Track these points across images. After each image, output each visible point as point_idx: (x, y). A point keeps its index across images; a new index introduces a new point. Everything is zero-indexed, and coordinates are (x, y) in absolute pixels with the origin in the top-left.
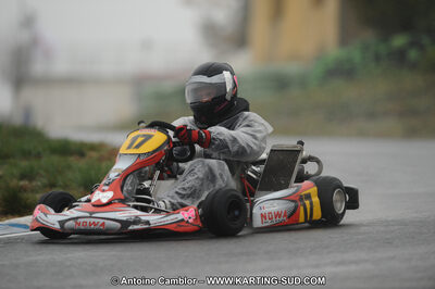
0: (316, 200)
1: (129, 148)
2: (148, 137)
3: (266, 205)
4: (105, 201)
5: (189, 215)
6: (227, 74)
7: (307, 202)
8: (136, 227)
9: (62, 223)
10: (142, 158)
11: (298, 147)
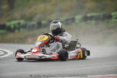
1: (40, 39)
2: (44, 37)
4: (35, 52)
7: (80, 54)
8: (43, 58)
10: (43, 42)
11: (77, 41)
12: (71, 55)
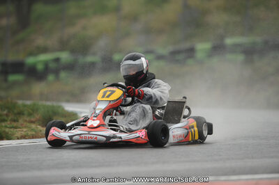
0: (196, 129)
1: (103, 97)
2: (113, 92)
3: (175, 130)
4: (95, 125)
5: (142, 134)
6: (143, 59)
7: (193, 130)
8: (114, 140)
9: (71, 137)
10: (112, 103)
11: (184, 100)
12: (175, 133)
